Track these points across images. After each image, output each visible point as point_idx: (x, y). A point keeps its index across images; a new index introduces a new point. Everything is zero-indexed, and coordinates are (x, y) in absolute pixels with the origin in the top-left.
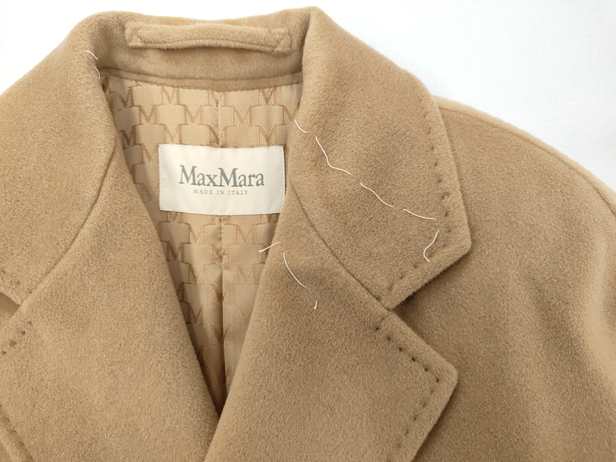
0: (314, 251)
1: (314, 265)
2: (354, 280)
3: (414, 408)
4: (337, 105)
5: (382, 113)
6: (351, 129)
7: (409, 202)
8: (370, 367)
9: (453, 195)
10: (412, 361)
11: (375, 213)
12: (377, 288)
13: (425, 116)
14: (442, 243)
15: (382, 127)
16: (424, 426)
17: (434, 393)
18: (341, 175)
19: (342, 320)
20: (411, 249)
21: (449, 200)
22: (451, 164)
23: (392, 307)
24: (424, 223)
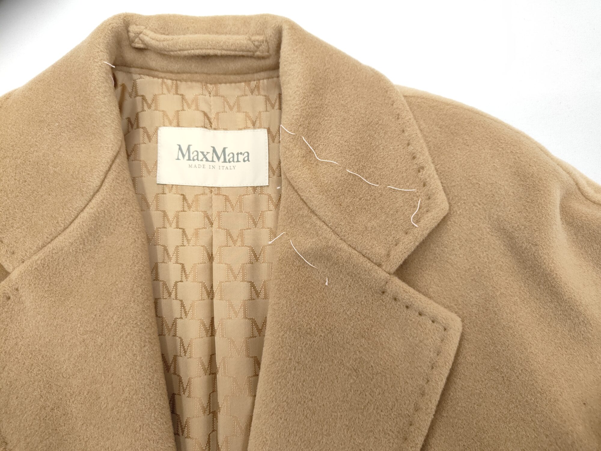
0: (318, 232)
1: (320, 245)
2: (356, 252)
3: (429, 358)
4: (317, 108)
5: (355, 109)
6: (331, 126)
7: (391, 179)
8: (383, 328)
9: (427, 168)
10: (419, 316)
11: (363, 193)
12: (377, 256)
13: (392, 105)
14: (425, 210)
15: (357, 121)
16: (441, 372)
17: (444, 341)
18: (329, 165)
19: (351, 290)
20: (400, 219)
21: (424, 172)
22: (421, 142)
23: (393, 270)
24: (407, 195)
